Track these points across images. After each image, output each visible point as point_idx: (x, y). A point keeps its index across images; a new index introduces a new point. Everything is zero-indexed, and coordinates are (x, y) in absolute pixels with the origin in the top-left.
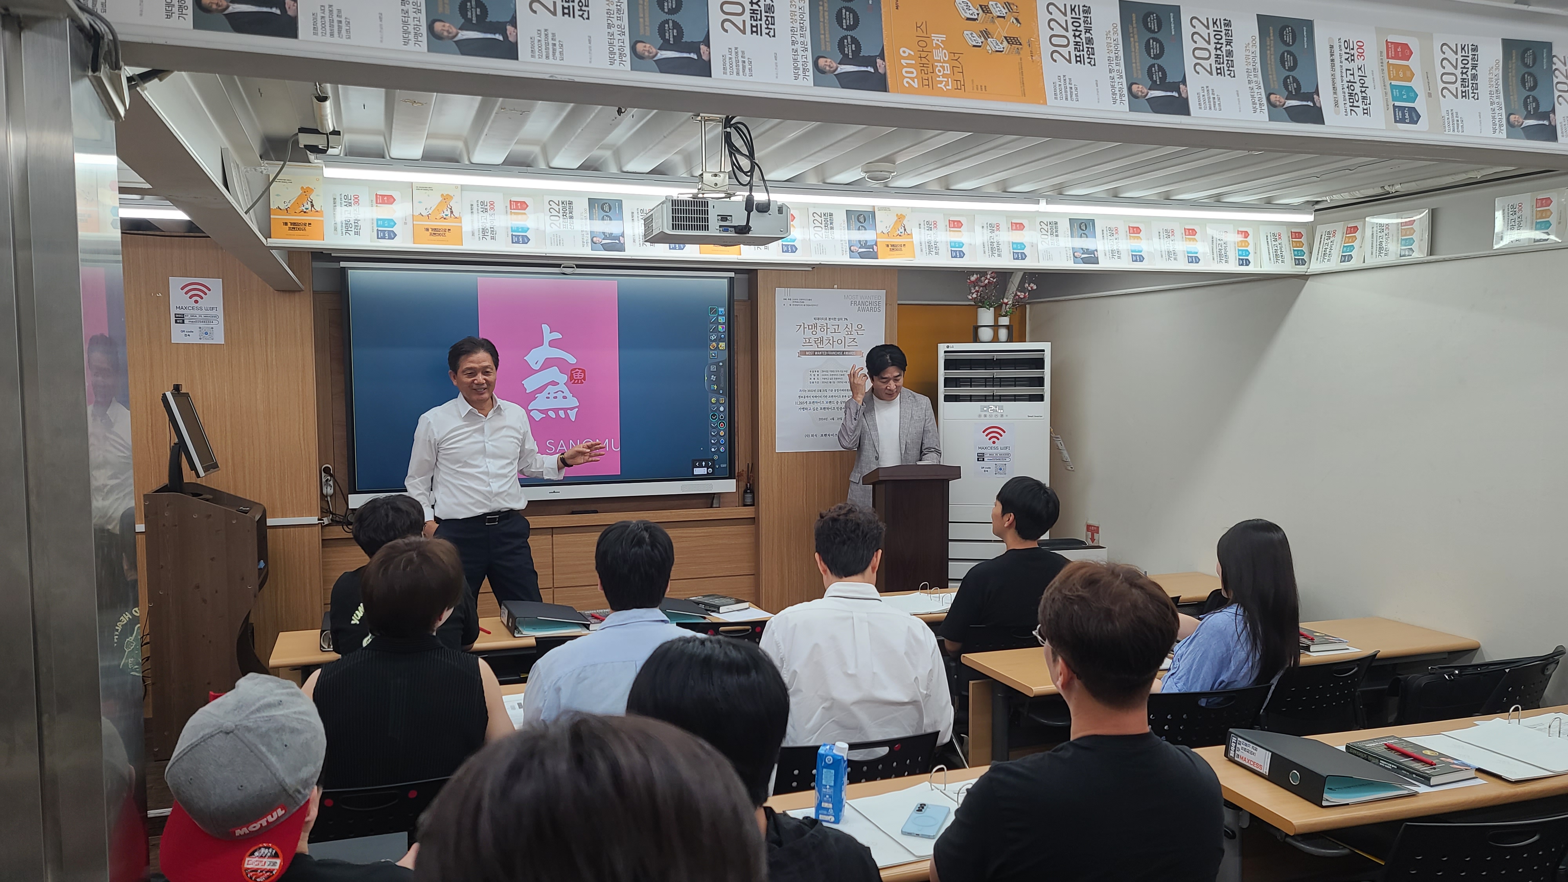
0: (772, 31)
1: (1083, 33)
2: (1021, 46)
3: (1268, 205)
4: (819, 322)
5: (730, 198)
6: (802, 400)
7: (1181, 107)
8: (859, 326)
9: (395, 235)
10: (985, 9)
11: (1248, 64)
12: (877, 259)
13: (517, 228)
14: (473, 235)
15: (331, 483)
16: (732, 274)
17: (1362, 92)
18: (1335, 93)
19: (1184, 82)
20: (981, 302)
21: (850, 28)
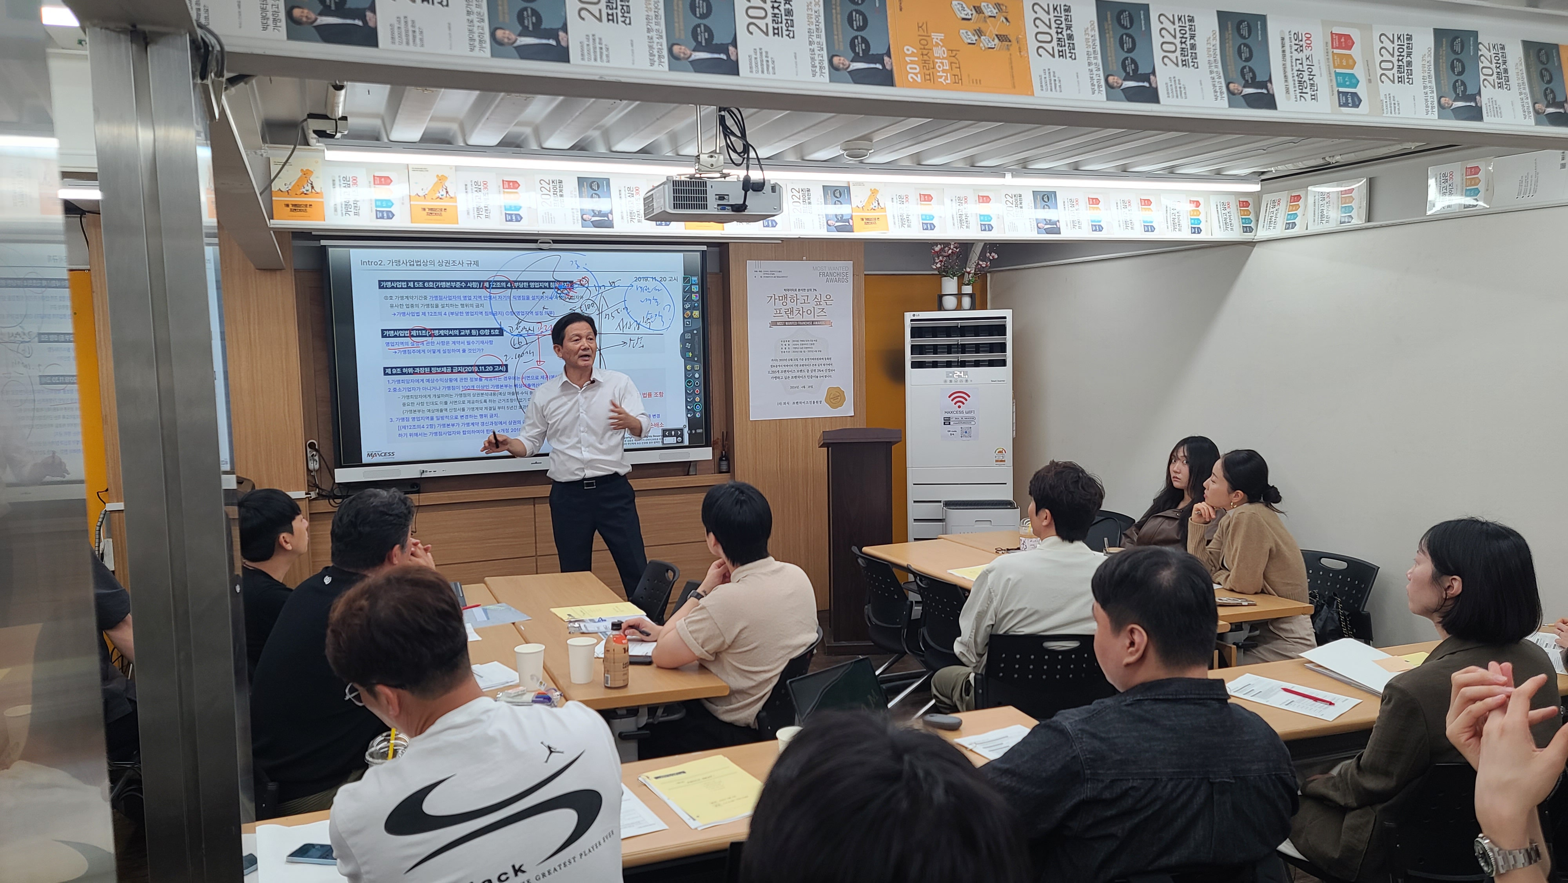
0: (792, 33)
1: (1064, 30)
2: (1009, 43)
3: (1218, 175)
4: (789, 293)
5: (725, 177)
6: (774, 369)
7: (1152, 96)
8: (828, 297)
9: (393, 215)
10: (978, 10)
11: (1210, 56)
12: (853, 232)
13: (511, 206)
14: (468, 214)
15: (317, 458)
16: (704, 248)
17: (1310, 80)
18: (1286, 81)
19: (1154, 73)
20: (944, 271)
21: (860, 29)
